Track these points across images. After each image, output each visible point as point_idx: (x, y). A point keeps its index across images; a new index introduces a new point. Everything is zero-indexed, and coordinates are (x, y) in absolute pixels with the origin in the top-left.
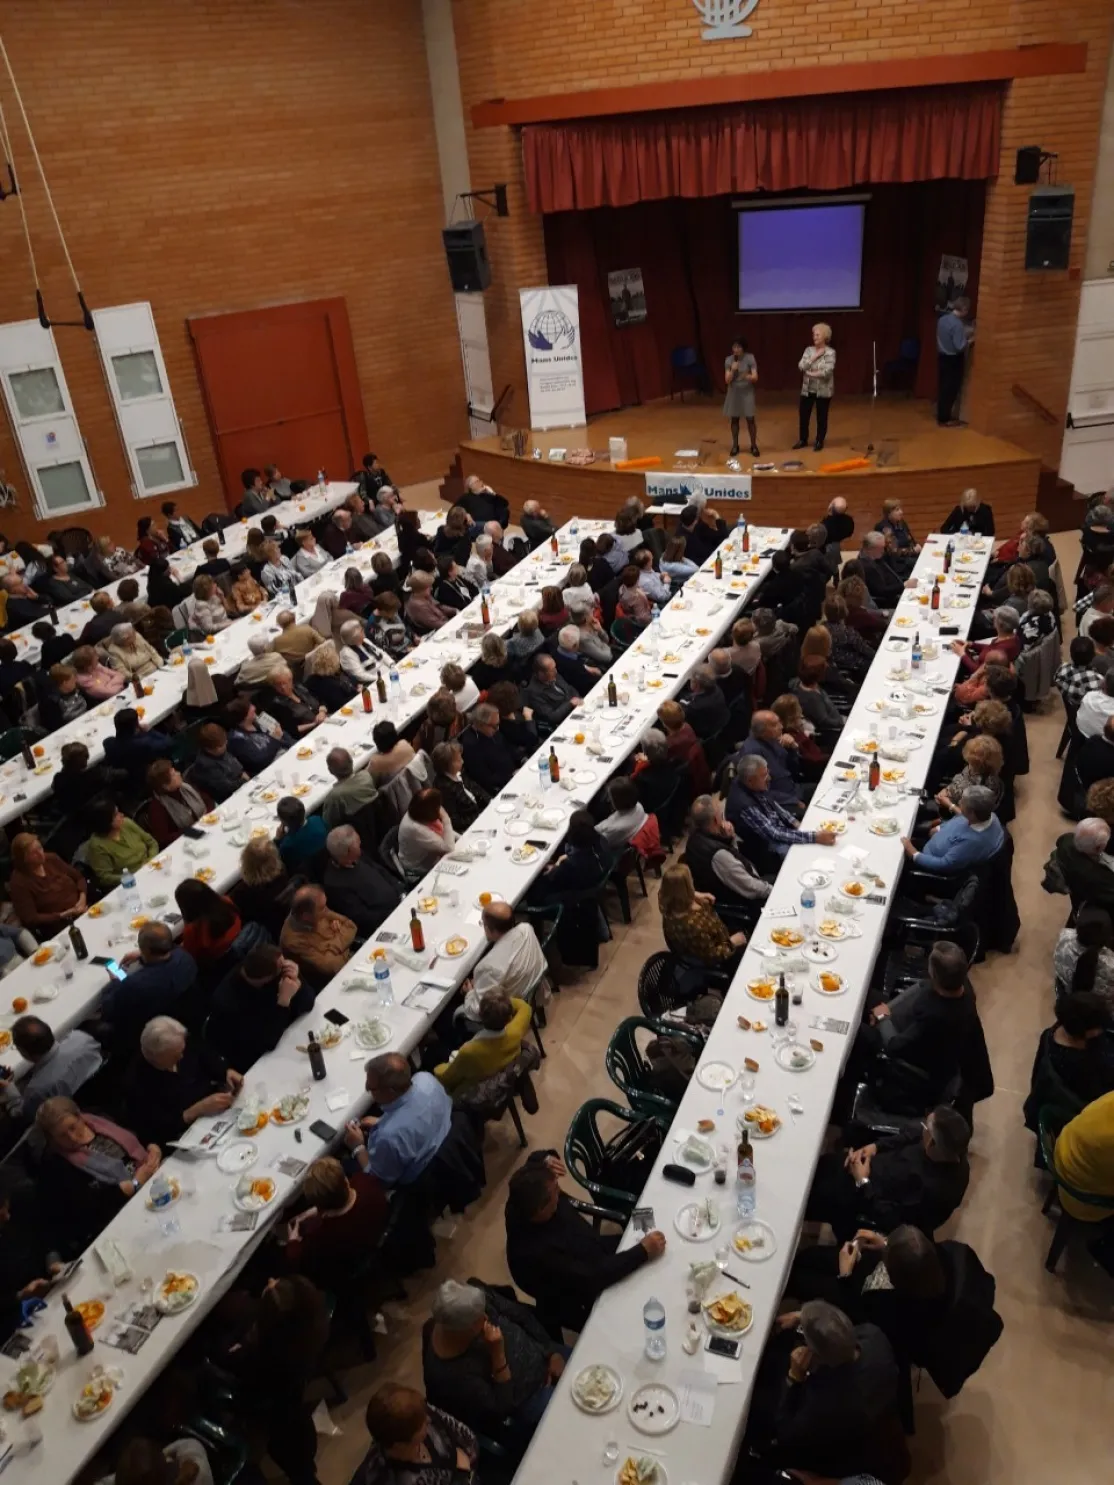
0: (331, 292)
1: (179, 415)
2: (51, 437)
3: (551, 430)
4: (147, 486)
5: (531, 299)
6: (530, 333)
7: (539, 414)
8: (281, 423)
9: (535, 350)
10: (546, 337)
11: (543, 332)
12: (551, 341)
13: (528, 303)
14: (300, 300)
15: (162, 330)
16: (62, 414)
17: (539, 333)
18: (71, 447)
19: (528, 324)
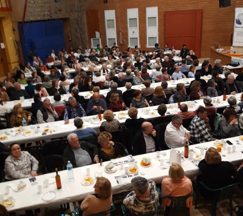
0: (200, 7)
1: (159, 32)
2: (134, 32)
3: (238, 47)
4: (149, 46)
5: (238, 10)
6: (236, 20)
7: (235, 42)
8: (180, 37)
9: (237, 24)
10: (240, 21)
11: (240, 19)
12: (241, 22)
13: (237, 11)
14: (192, 9)
15: (159, 13)
16: (136, 28)
17: (239, 19)
18: (137, 35)
19: (236, 17)
